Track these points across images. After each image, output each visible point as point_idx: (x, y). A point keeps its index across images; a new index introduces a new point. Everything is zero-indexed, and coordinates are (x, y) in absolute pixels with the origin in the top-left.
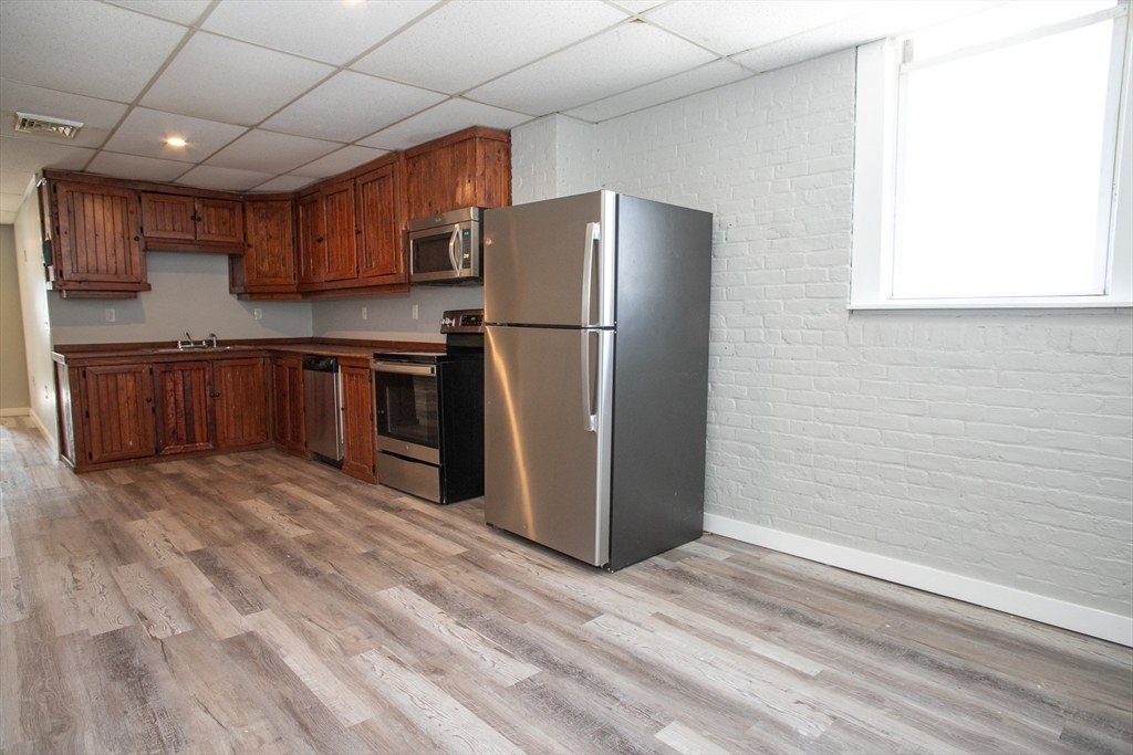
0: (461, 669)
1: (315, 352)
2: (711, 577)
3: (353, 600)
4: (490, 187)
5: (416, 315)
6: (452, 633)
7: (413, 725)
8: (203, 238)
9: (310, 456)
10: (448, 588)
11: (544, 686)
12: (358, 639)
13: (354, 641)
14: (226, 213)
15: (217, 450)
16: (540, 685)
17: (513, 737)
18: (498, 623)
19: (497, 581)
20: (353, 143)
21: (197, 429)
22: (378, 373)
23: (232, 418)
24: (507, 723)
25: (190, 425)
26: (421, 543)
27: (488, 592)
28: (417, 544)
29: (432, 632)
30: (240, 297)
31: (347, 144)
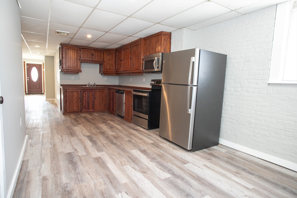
0: (150, 173)
1: (119, 89)
2: (220, 156)
3: (124, 152)
4: (165, 48)
5: (144, 81)
6: (149, 163)
7: (138, 186)
8: (94, 60)
9: (116, 115)
10: (148, 151)
11: (172, 180)
12: (125, 162)
13: (124, 162)
14: (99, 53)
15: (94, 111)
16: (171, 180)
17: (163, 193)
18: (161, 162)
19: (161, 151)
20: (131, 36)
21: (90, 106)
22: (134, 95)
23: (98, 104)
24: (162, 189)
25: (88, 105)
26: (142, 139)
27: (158, 154)
28: (141, 139)
29: (144, 162)
30: (102, 74)
31: (129, 36)
